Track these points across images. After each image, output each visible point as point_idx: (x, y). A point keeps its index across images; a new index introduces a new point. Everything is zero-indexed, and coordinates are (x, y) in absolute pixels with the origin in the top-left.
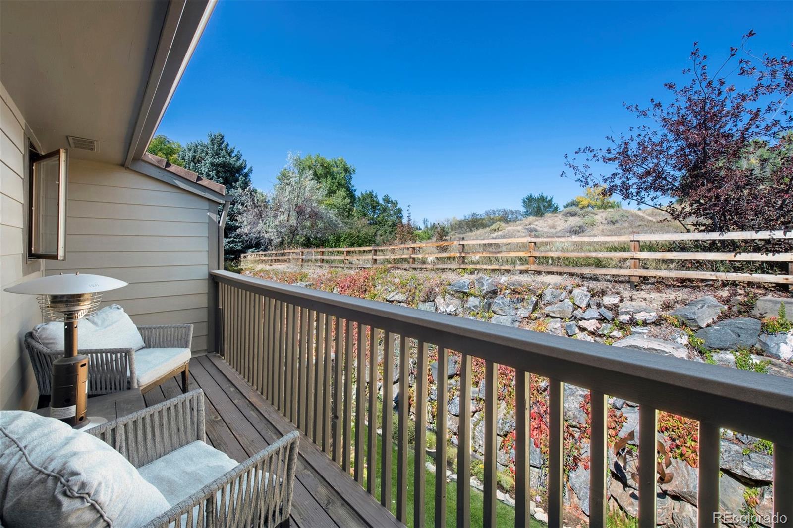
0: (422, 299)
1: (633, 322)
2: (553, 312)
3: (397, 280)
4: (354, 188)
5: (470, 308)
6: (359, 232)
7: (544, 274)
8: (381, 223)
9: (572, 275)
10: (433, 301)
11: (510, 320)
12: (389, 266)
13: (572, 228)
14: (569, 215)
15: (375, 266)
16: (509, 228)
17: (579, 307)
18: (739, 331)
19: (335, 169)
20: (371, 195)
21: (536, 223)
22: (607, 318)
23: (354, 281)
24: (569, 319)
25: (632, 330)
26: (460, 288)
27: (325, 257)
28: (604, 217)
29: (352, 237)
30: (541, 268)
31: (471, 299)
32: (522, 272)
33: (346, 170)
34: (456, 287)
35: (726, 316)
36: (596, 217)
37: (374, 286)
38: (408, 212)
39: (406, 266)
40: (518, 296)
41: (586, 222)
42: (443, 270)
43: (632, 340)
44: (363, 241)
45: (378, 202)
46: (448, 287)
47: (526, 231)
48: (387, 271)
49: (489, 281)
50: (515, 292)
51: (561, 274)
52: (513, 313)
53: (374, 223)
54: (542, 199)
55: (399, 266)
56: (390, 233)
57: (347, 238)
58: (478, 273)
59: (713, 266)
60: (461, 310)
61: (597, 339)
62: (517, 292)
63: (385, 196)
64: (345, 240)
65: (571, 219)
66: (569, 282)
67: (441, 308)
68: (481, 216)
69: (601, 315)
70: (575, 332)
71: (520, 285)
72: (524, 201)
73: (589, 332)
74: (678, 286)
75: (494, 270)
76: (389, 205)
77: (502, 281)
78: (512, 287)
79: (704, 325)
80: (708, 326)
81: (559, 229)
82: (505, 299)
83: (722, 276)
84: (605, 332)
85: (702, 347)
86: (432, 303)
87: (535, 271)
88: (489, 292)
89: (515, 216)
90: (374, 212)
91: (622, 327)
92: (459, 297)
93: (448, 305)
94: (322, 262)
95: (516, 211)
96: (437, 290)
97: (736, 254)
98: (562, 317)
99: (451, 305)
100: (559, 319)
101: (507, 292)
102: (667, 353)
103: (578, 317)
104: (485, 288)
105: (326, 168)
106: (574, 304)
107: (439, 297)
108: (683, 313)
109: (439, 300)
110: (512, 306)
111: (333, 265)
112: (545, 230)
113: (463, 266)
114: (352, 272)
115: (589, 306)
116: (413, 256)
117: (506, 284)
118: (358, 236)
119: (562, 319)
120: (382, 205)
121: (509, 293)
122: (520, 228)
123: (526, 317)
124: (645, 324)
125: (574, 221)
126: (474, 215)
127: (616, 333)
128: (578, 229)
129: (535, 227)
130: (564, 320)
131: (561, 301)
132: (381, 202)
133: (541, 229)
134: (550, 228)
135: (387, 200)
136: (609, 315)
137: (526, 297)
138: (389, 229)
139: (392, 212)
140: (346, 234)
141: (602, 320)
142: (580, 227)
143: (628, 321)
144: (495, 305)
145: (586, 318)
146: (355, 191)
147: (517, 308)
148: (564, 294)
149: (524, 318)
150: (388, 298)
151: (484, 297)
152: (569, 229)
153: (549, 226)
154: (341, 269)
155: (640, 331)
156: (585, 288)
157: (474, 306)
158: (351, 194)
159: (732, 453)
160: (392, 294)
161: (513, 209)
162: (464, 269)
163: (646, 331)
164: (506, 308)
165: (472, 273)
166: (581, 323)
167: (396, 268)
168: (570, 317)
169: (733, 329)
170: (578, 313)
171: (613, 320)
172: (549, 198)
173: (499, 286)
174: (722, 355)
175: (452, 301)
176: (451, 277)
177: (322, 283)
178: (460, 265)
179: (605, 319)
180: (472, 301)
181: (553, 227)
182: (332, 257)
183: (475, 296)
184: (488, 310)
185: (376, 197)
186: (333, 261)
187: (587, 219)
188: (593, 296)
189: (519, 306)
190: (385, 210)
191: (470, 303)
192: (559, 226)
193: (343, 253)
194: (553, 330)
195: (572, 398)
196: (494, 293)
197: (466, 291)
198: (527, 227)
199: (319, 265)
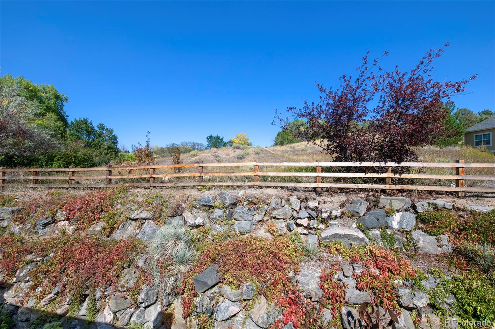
0: (169, 214)
1: (330, 218)
2: (279, 215)
3: (140, 199)
4: (66, 114)
5: (216, 218)
6: (76, 152)
7: (264, 188)
8: (96, 146)
9: (282, 188)
10: (181, 215)
11: (249, 225)
12: (127, 185)
13: (238, 156)
14: (236, 148)
15: (111, 186)
16: (203, 154)
17: (295, 210)
18: (377, 217)
19: (43, 94)
20: (85, 122)
21: (218, 152)
22: (314, 216)
23: (86, 203)
24: (289, 219)
25: (330, 223)
26: (206, 202)
27: (40, 178)
28: (253, 150)
29: (68, 157)
30: (263, 184)
31: (217, 210)
32: (250, 187)
33: (57, 97)
34: (202, 202)
35: (369, 208)
36: (249, 150)
37: (112, 206)
38: (147, 138)
39: (146, 185)
40: (254, 206)
41: (245, 152)
42: (183, 187)
43: (334, 230)
44: (80, 160)
45: (92, 128)
46: (194, 202)
47: (213, 157)
48: (126, 190)
49: (229, 195)
50: (252, 203)
51: (276, 187)
52: (250, 218)
53: (89, 145)
54: (218, 138)
55: (139, 185)
56: (106, 154)
57: (62, 158)
58: (215, 189)
59: (354, 180)
60: (207, 220)
61: (310, 231)
62: (254, 203)
63: (100, 124)
64: (59, 160)
65: (237, 150)
66: (285, 193)
67: (190, 221)
68: (178, 145)
69: (309, 214)
70: (294, 228)
71: (255, 197)
72: (207, 138)
73: (304, 227)
74: (339, 192)
75: (228, 186)
76: (104, 132)
77: (240, 195)
78: (250, 199)
79: (362, 215)
80: (364, 215)
81: (231, 156)
82: (244, 209)
83: (361, 186)
84: (315, 226)
85: (363, 228)
86: (181, 217)
87: (258, 186)
88: (232, 204)
89: (200, 147)
90: (89, 136)
91: (323, 221)
92: (204, 210)
93: (196, 218)
94: (36, 183)
95: (201, 144)
96: (184, 205)
97: (366, 174)
98: (284, 218)
99: (199, 218)
100: (282, 220)
101: (245, 203)
102: (355, 236)
103: (296, 217)
104: (228, 201)
105: (32, 91)
106: (292, 208)
107: (187, 211)
108: (353, 209)
109: (187, 214)
110: (249, 213)
111: (53, 185)
112: (224, 156)
113: (202, 184)
114: (82, 193)
115: (300, 209)
116: (153, 176)
117: (244, 197)
118: (74, 157)
119: (284, 219)
120: (97, 131)
121: (248, 204)
122: (209, 155)
123: (260, 221)
124: (336, 217)
125: (238, 152)
126: (173, 145)
127: (322, 226)
128: (241, 156)
129: (218, 154)
130: (285, 220)
131: (283, 207)
132: (96, 128)
133: (221, 156)
134: (227, 155)
135: (102, 127)
136: (314, 214)
137: (261, 206)
138: (105, 151)
139: (107, 138)
140: (61, 154)
141: (310, 218)
142: (242, 155)
143: (327, 217)
144: (236, 214)
145: (301, 217)
146: (68, 116)
147: (253, 215)
148: (284, 202)
149: (258, 221)
150: (132, 217)
151: (226, 208)
152: (236, 156)
153: (225, 154)
154: (64, 190)
155: (335, 223)
156: (295, 197)
157: (219, 217)
158: (62, 118)
159: (407, 295)
160: (136, 212)
161: (199, 142)
162: (204, 186)
163: (337, 223)
164: (245, 215)
165: (210, 189)
166: (299, 221)
167: (135, 188)
168: (289, 218)
169: (375, 216)
170: (295, 214)
171: (317, 217)
172: (221, 138)
173: (239, 199)
174: (373, 232)
175: (199, 214)
176: (194, 193)
177: (39, 207)
178: (200, 183)
179: (312, 217)
180: (218, 212)
181: (228, 155)
182: (50, 178)
183: (219, 208)
184: (231, 218)
185: (91, 124)
186: (51, 182)
187: (245, 151)
188: (302, 202)
189: (255, 213)
190: (100, 135)
191: (215, 214)
192: (231, 154)
193: (68, 174)
194: (281, 229)
195: (313, 280)
196: (235, 204)
197: (211, 204)
198: (214, 154)
199: (31, 186)
